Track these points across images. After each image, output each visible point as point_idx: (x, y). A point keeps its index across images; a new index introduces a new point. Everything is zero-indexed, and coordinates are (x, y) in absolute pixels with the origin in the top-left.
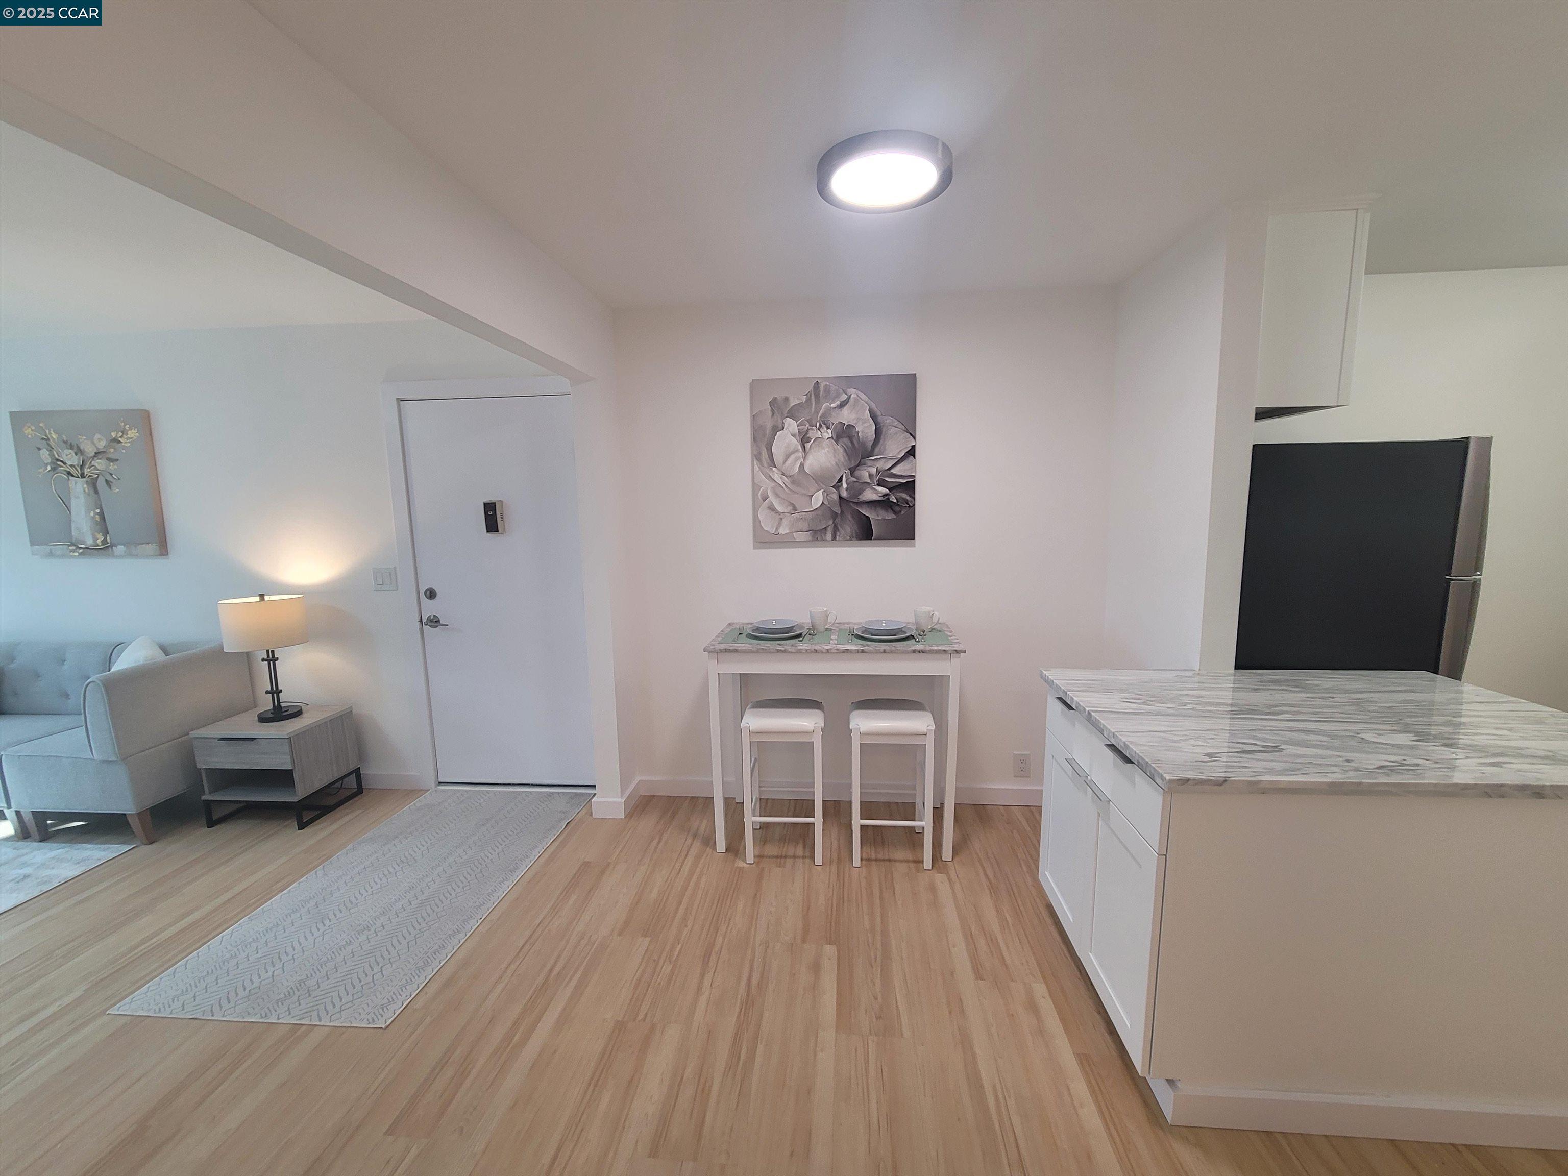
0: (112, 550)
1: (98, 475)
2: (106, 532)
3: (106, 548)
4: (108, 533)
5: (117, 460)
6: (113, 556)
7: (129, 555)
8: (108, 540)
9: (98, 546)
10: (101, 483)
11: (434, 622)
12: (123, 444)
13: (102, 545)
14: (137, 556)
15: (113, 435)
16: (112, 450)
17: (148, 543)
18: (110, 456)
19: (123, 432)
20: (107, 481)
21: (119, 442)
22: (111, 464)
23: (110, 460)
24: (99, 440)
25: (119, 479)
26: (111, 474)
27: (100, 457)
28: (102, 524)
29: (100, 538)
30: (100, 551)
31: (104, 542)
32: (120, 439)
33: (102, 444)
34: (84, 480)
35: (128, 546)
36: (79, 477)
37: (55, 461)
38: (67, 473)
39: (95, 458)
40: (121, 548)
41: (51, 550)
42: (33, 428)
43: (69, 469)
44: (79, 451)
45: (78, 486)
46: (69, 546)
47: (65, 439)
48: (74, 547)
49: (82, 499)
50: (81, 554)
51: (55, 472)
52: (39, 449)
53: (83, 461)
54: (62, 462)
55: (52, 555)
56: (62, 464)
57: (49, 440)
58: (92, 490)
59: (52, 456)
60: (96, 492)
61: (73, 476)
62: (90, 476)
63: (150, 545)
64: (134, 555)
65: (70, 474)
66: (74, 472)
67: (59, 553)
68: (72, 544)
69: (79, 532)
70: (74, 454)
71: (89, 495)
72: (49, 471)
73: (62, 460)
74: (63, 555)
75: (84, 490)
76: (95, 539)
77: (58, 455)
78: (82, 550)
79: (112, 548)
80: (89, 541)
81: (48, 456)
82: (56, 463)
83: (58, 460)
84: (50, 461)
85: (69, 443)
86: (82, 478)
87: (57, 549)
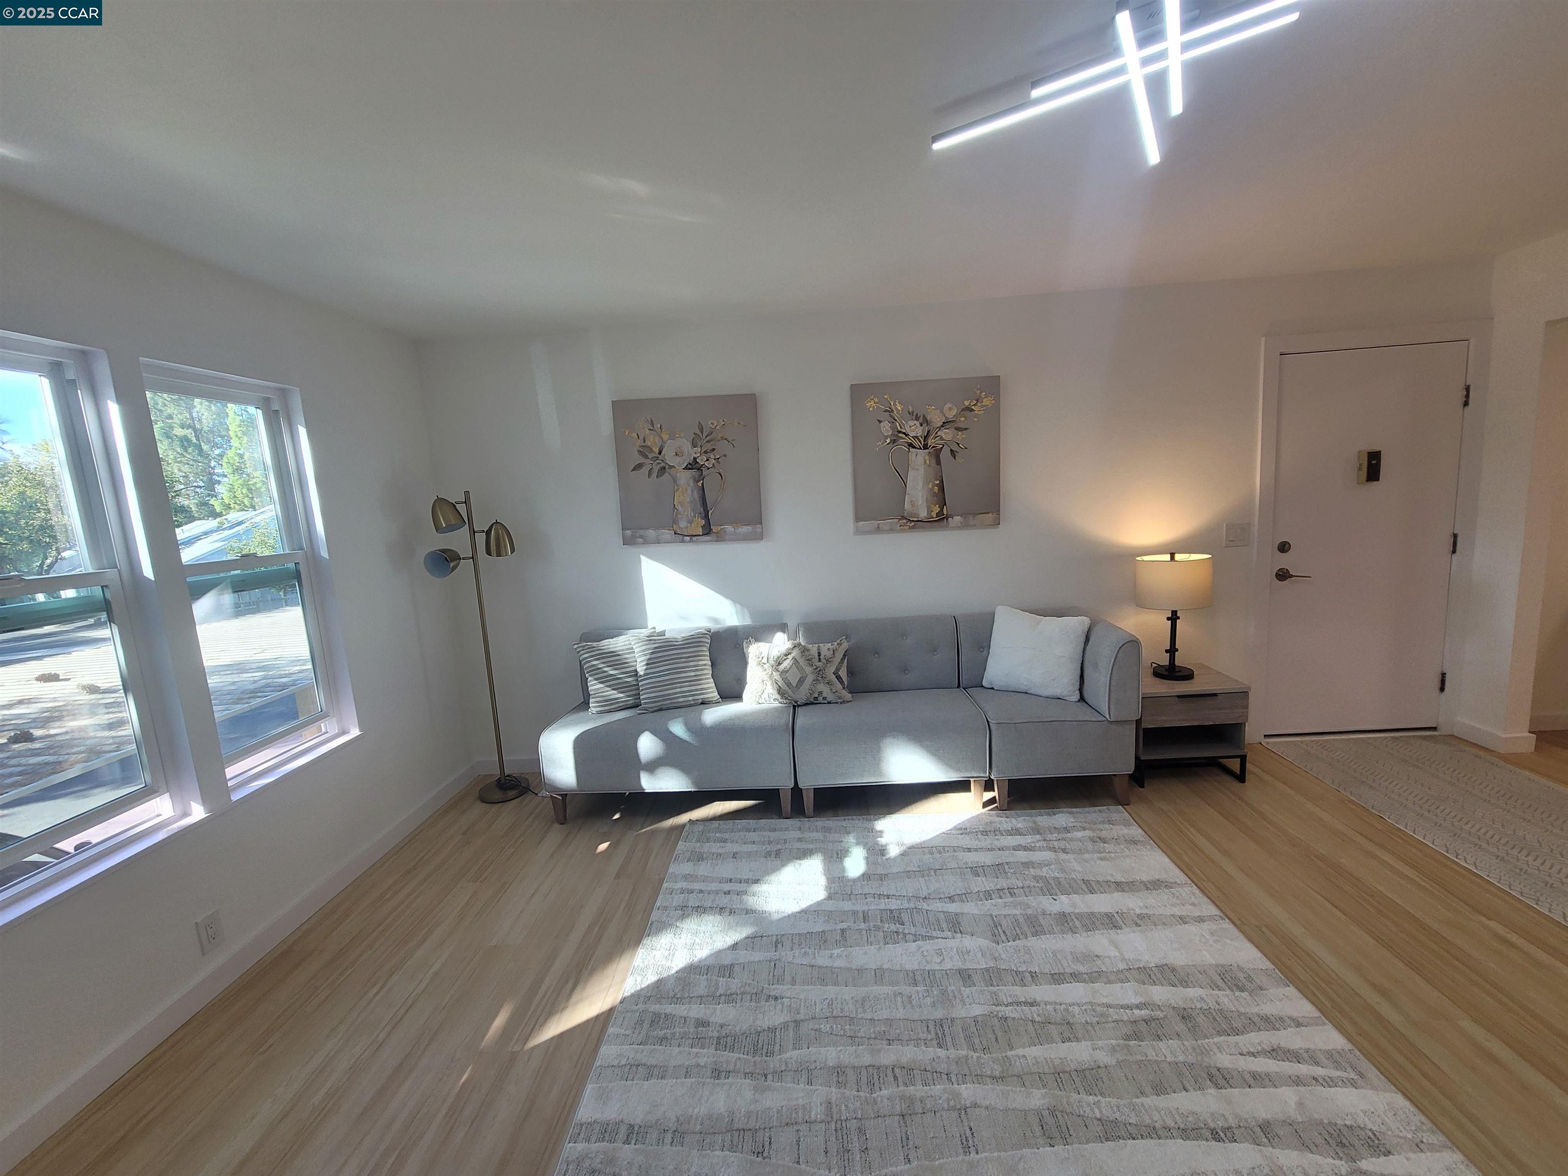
0: (947, 521)
1: (944, 445)
2: (943, 503)
3: (940, 520)
4: (945, 505)
5: (966, 429)
6: (947, 527)
7: (965, 526)
8: (945, 512)
9: (933, 518)
10: (945, 454)
11: (1283, 575)
12: (976, 412)
13: (937, 517)
14: (973, 526)
15: (967, 403)
16: (963, 419)
17: (988, 513)
18: (960, 425)
19: (977, 401)
20: (951, 450)
21: (972, 410)
22: (960, 433)
23: (958, 429)
24: (950, 409)
25: (966, 448)
26: (958, 444)
27: (947, 427)
28: (940, 496)
29: (937, 509)
30: (936, 523)
31: (940, 513)
32: (973, 407)
33: (950, 415)
34: (927, 451)
35: (965, 517)
36: (921, 449)
37: (897, 433)
38: (909, 445)
39: (942, 428)
40: (958, 519)
41: (878, 525)
42: (876, 400)
43: (910, 441)
44: (925, 421)
45: (919, 458)
46: (900, 519)
47: (911, 410)
48: (905, 521)
49: (922, 470)
50: (910, 528)
51: (895, 445)
52: (880, 422)
53: (928, 432)
54: (904, 433)
55: (878, 530)
56: (904, 436)
57: (892, 411)
58: (934, 462)
59: (893, 428)
60: (938, 463)
61: (914, 447)
62: (934, 447)
63: (990, 514)
64: (970, 526)
65: (911, 445)
66: (916, 443)
67: (887, 527)
68: (903, 517)
69: (913, 506)
70: (919, 425)
71: (929, 466)
72: (888, 444)
73: (904, 431)
74: (891, 530)
75: (925, 462)
76: (930, 511)
77: (901, 427)
78: (913, 524)
79: (947, 519)
80: (923, 514)
81: (889, 429)
82: (897, 435)
83: (899, 432)
84: (890, 433)
85: (915, 414)
86: (924, 449)
87: (886, 524)
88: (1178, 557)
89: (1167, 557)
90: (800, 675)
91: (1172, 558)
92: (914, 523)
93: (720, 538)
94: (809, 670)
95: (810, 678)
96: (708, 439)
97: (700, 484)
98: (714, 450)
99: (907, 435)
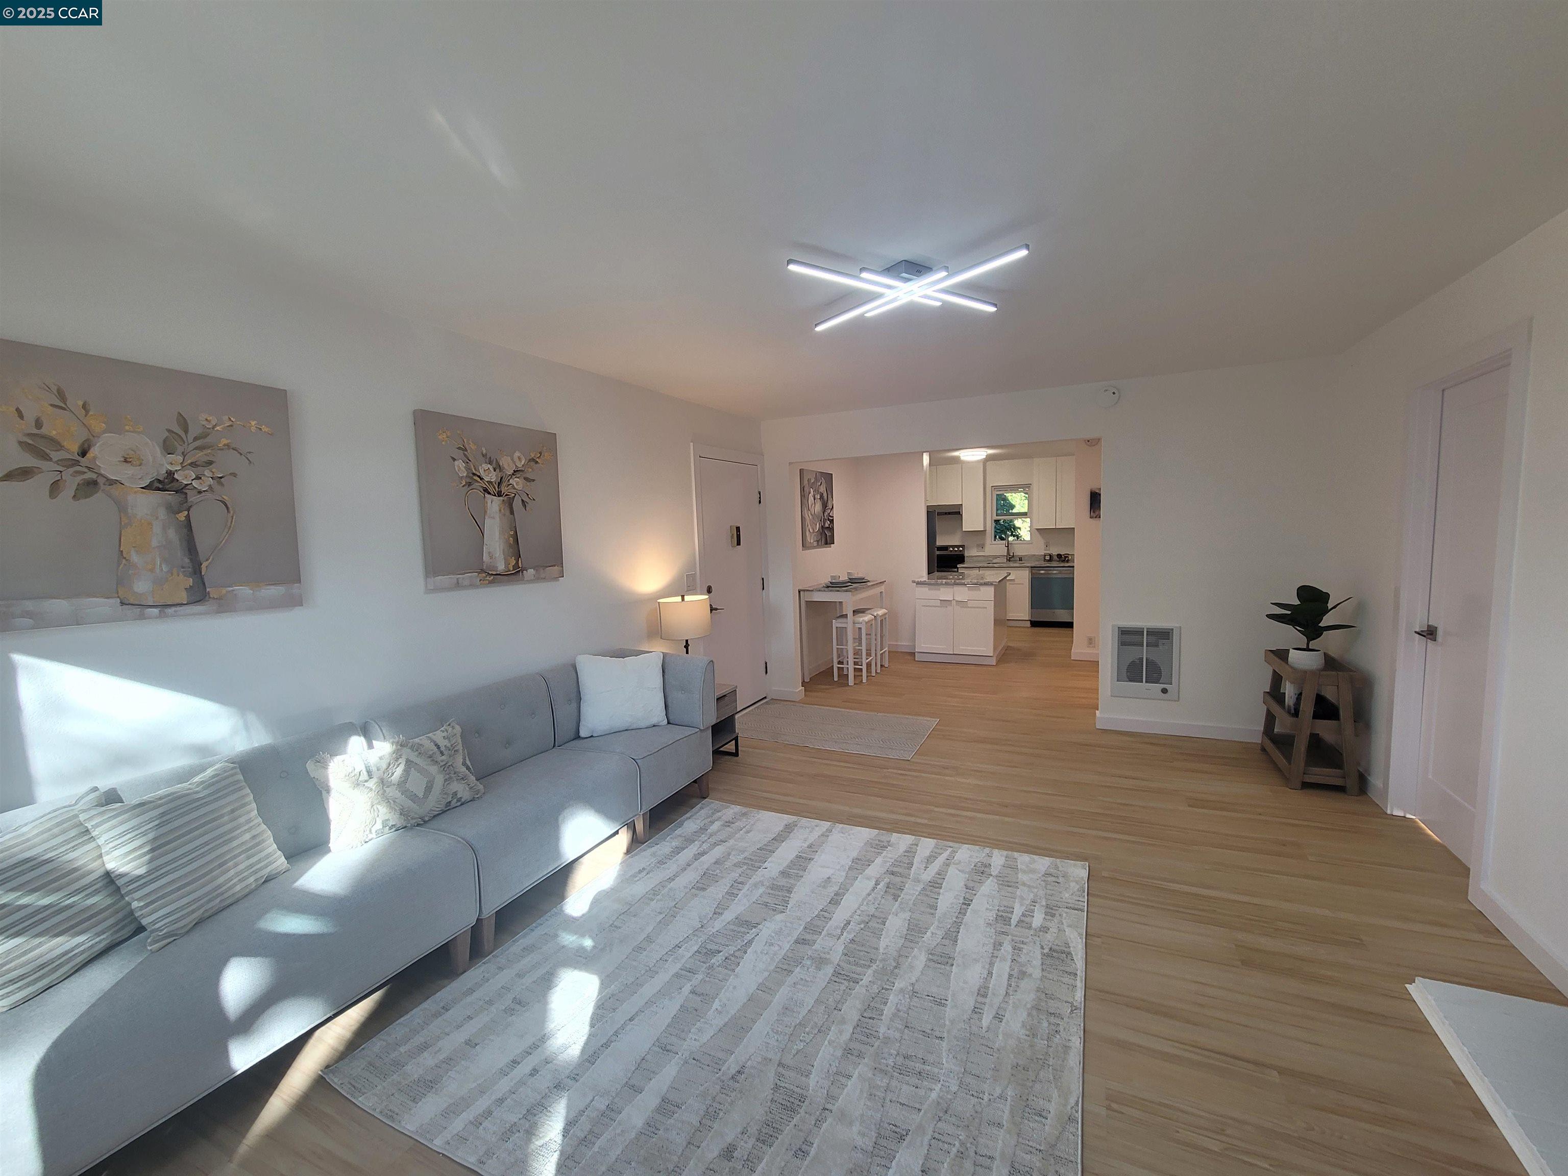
0: (522, 574)
1: (515, 494)
2: (518, 555)
3: (515, 573)
4: (520, 557)
5: (534, 480)
6: (522, 581)
7: (538, 579)
8: (520, 566)
9: (510, 571)
10: (517, 503)
11: (713, 608)
12: (540, 465)
13: (513, 570)
14: (544, 579)
15: (532, 454)
16: (530, 470)
17: (554, 566)
18: (528, 476)
19: (541, 453)
20: (522, 500)
21: (537, 462)
22: (528, 484)
23: (526, 479)
24: (519, 458)
25: (534, 500)
26: (528, 495)
27: (518, 475)
28: (515, 547)
29: (513, 562)
30: (512, 576)
31: (516, 566)
32: (537, 460)
33: (520, 464)
34: (501, 498)
35: (537, 570)
36: (495, 496)
37: (472, 475)
38: (484, 490)
39: (514, 477)
40: (531, 571)
41: (457, 579)
42: (449, 434)
43: (485, 486)
44: (498, 467)
45: (494, 504)
46: (479, 573)
47: (484, 452)
48: (484, 575)
49: (497, 516)
50: (490, 582)
51: (471, 488)
52: (454, 460)
53: (502, 478)
54: (479, 477)
55: (458, 586)
56: (478, 479)
57: (466, 451)
58: (508, 512)
59: (468, 469)
60: (512, 512)
61: (489, 493)
62: (506, 495)
63: (556, 567)
64: (542, 579)
65: (486, 490)
66: (491, 489)
67: (467, 583)
68: (483, 571)
69: (491, 558)
70: (492, 470)
71: (504, 515)
72: (463, 486)
73: (479, 474)
74: (471, 585)
75: (500, 510)
76: (507, 564)
77: (475, 469)
78: (492, 577)
79: (522, 572)
80: (501, 567)
81: (464, 469)
82: (473, 477)
83: (474, 474)
84: (465, 475)
85: (488, 457)
86: (499, 496)
87: (466, 578)
88: (687, 598)
89: (679, 599)
90: (426, 780)
91: (683, 599)
92: (494, 577)
93: (225, 606)
94: (434, 769)
95: (439, 780)
96: (198, 443)
97: (182, 516)
98: (210, 463)
99: (481, 479)
